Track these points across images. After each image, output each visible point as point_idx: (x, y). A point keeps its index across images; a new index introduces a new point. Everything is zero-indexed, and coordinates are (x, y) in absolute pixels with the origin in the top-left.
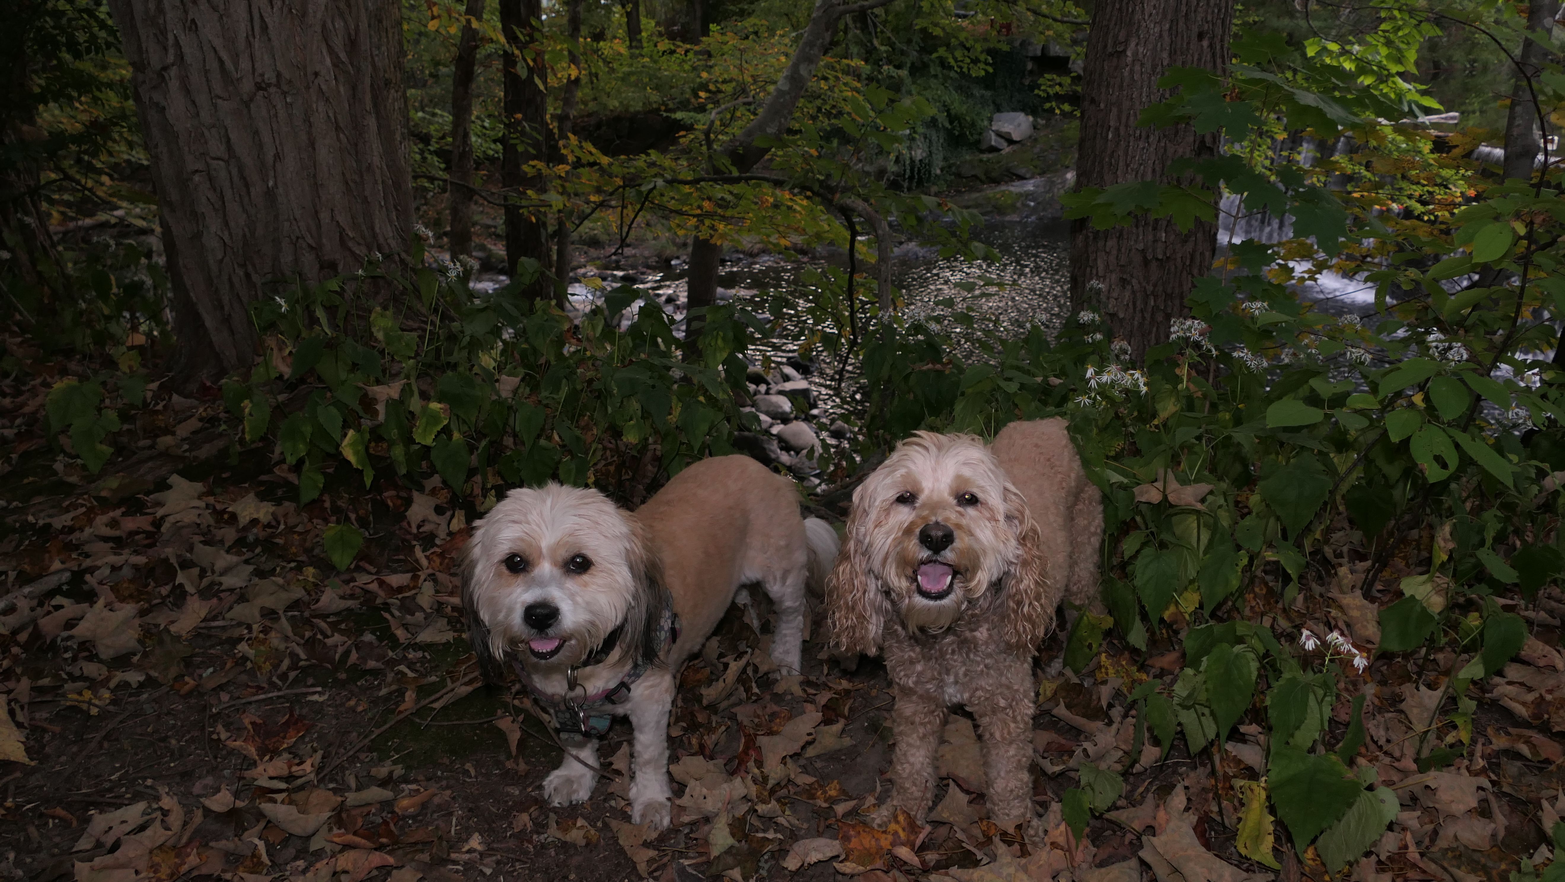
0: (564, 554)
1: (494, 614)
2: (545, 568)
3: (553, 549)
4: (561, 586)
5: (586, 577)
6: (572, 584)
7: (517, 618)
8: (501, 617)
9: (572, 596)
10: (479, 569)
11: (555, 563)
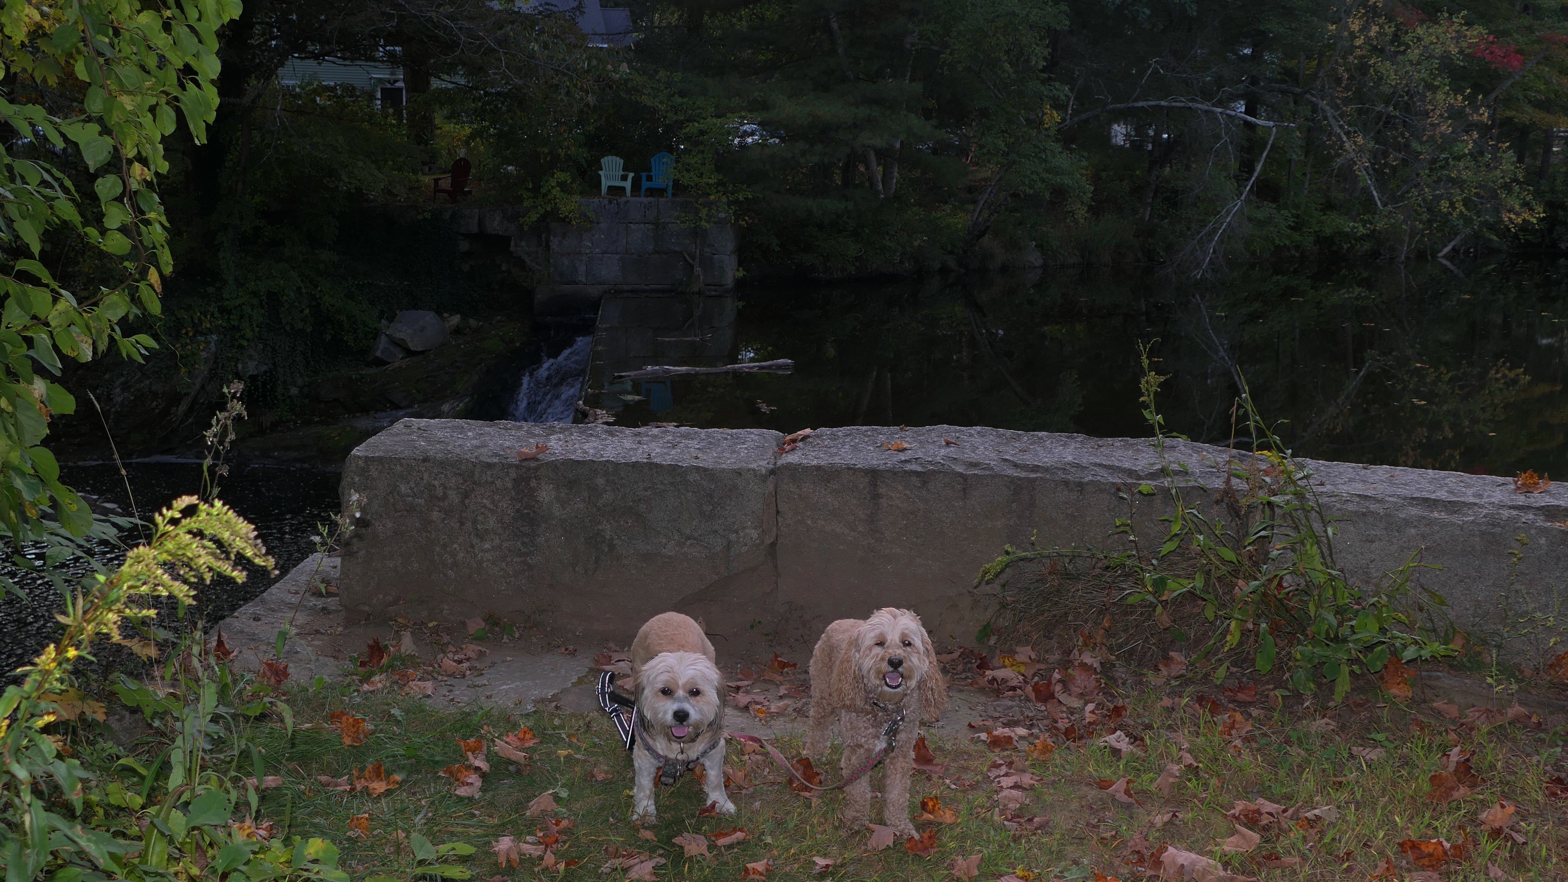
0: (688, 687)
1: (656, 714)
2: (681, 693)
3: (685, 685)
4: (688, 702)
5: (698, 698)
6: (693, 700)
7: (669, 717)
8: (660, 716)
9: (693, 707)
10: (646, 692)
11: (685, 691)
